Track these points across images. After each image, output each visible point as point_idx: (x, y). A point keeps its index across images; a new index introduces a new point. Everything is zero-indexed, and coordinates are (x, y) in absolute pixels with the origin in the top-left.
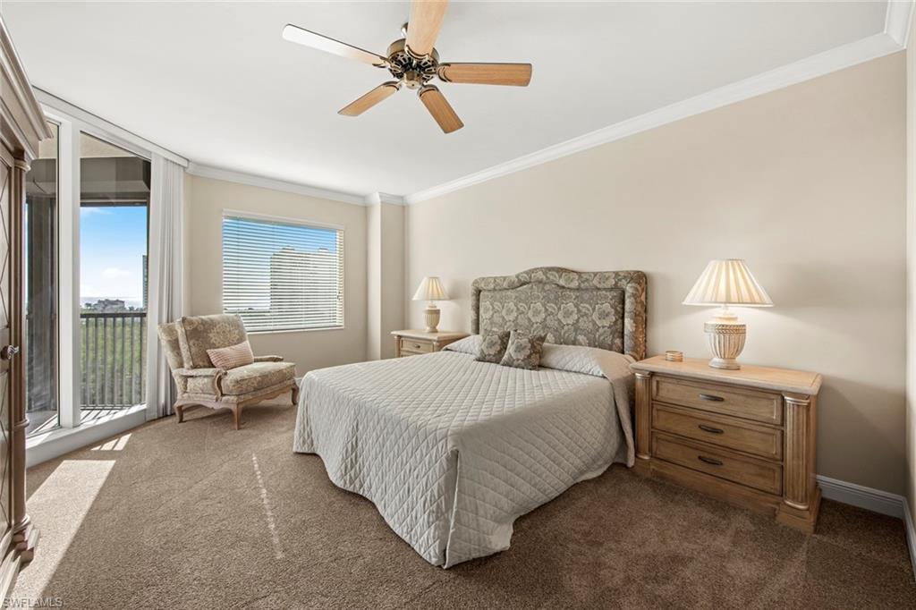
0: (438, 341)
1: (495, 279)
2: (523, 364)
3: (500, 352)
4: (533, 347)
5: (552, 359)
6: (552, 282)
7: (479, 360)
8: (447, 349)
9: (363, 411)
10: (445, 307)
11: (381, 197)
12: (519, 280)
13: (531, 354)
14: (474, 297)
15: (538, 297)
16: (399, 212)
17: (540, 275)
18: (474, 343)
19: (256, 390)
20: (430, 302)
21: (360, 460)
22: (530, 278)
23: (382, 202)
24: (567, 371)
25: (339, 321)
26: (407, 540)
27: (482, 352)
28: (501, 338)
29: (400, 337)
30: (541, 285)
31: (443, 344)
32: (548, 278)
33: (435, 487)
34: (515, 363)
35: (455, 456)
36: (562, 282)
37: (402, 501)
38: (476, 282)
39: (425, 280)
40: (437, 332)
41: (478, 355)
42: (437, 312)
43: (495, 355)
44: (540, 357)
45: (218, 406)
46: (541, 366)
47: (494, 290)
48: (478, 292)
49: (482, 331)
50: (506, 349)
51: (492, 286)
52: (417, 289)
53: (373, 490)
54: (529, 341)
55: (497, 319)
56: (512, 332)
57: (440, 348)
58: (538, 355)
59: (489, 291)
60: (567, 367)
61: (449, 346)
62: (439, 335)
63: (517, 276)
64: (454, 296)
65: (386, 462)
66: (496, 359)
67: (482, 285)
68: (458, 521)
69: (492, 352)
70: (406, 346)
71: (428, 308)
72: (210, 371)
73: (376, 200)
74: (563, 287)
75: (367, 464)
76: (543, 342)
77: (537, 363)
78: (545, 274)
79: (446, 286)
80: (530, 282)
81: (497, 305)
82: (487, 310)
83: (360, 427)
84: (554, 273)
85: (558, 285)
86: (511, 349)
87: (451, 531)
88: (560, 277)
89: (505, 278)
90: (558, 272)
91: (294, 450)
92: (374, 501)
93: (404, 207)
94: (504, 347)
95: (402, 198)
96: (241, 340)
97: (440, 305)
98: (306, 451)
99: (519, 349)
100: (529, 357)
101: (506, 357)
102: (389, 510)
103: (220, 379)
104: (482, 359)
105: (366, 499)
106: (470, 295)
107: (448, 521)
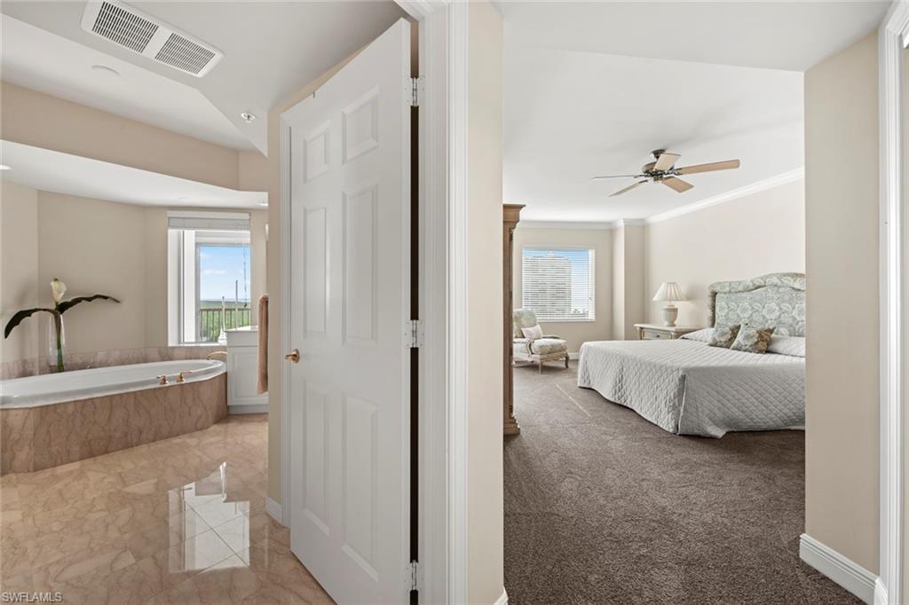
0: (676, 332)
1: (730, 283)
2: (750, 349)
3: (730, 340)
4: (761, 336)
5: (779, 346)
6: (787, 286)
7: (711, 345)
8: (683, 338)
9: (626, 360)
10: (683, 307)
11: (624, 222)
12: (754, 284)
13: (758, 342)
14: (710, 299)
15: (773, 298)
16: (640, 233)
17: (775, 280)
18: (709, 334)
19: (549, 353)
20: (668, 303)
21: (624, 387)
22: (765, 282)
23: (626, 226)
24: (793, 356)
25: (591, 316)
26: (655, 423)
27: (714, 339)
28: (732, 330)
29: (642, 328)
30: (776, 288)
31: (680, 334)
32: (782, 282)
33: (672, 394)
34: (744, 348)
35: (683, 378)
36: (797, 286)
37: (652, 404)
38: (712, 286)
39: (663, 286)
40: (674, 325)
41: (711, 342)
42: (676, 310)
43: (725, 342)
44: (768, 345)
45: (530, 360)
46: (768, 352)
47: (730, 292)
48: (714, 294)
49: (716, 325)
50: (735, 337)
51: (727, 289)
52: (656, 293)
53: (633, 402)
54: (758, 332)
55: (731, 315)
56: (742, 326)
57: (677, 337)
58: (765, 343)
59: (725, 293)
60: (792, 353)
61: (685, 336)
62: (677, 327)
63: (752, 281)
64: (690, 297)
65: (642, 386)
66: (727, 345)
67: (717, 289)
68: (685, 410)
69: (723, 339)
70: (647, 335)
71: (666, 307)
72: (524, 340)
73: (621, 224)
74: (799, 290)
75: (629, 389)
76: (772, 333)
77: (764, 348)
78: (780, 278)
79: (684, 290)
80: (765, 286)
81: (732, 305)
82: (722, 309)
83: (625, 369)
84: (790, 278)
85: (793, 288)
86: (740, 338)
87: (681, 415)
88: (795, 281)
89: (740, 283)
90: (792, 277)
91: (579, 384)
92: (634, 408)
93: (644, 227)
94: (734, 336)
95: (642, 220)
96: (535, 325)
97: (677, 305)
98: (585, 386)
99: (747, 337)
100: (756, 343)
101: (735, 344)
102: (643, 411)
103: (530, 346)
104: (714, 345)
105: (628, 408)
106: (707, 296)
107: (680, 411)
